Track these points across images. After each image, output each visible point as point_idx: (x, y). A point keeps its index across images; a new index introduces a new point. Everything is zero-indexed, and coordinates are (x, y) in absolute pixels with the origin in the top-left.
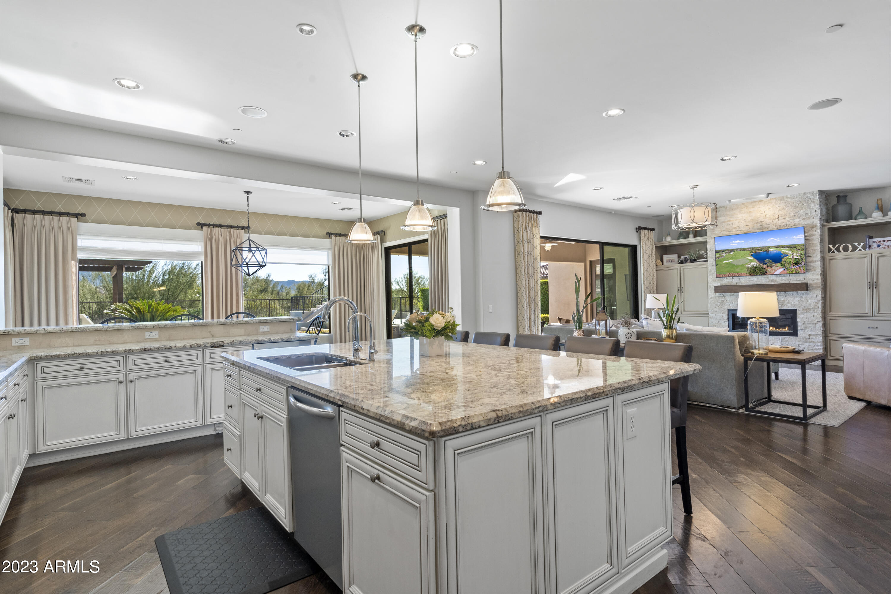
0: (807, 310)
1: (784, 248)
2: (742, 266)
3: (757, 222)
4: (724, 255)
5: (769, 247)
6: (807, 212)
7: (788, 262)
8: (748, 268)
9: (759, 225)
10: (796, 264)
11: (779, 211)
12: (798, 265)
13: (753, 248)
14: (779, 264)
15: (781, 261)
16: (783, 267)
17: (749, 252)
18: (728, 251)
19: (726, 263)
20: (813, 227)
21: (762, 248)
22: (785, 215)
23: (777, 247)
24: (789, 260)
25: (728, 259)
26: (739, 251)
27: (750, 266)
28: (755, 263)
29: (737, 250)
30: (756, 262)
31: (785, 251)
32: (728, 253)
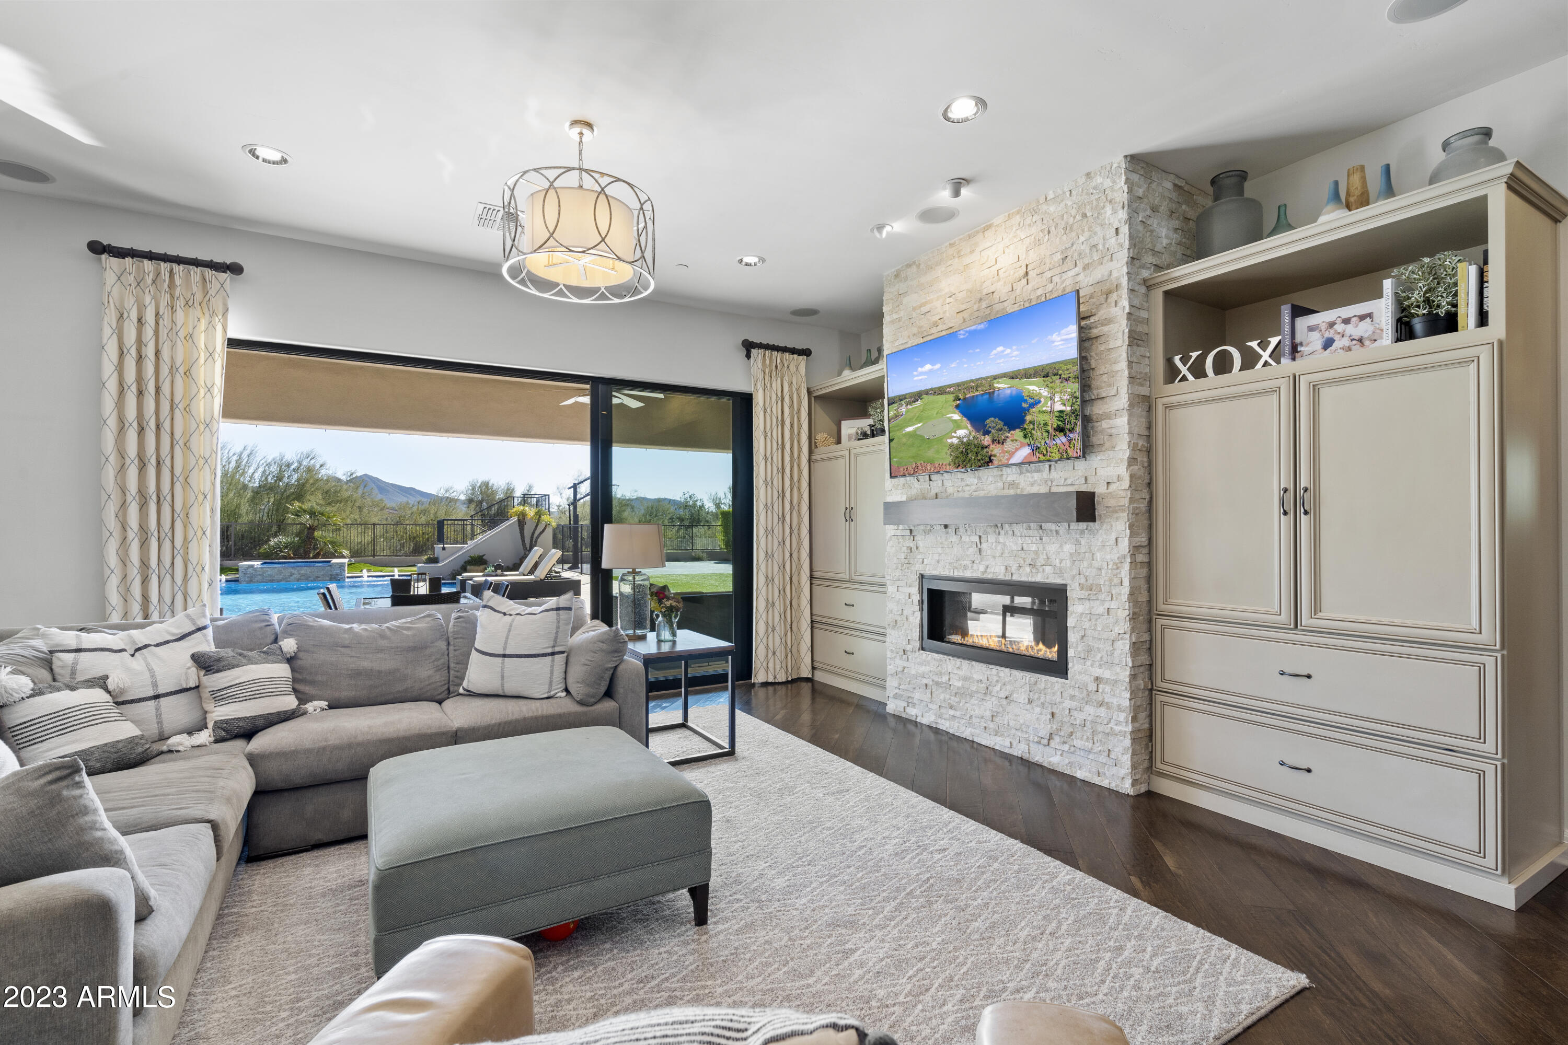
0: (1092, 589)
1: (1031, 376)
2: (940, 440)
3: (979, 296)
4: (903, 409)
5: (995, 378)
6: (1095, 240)
7: (1042, 423)
8: (952, 445)
9: (984, 305)
10: (1060, 430)
11: (1027, 251)
12: (1065, 435)
13: (958, 385)
14: (1017, 434)
15: (1023, 421)
16: (1027, 441)
17: (951, 397)
18: (911, 397)
19: (909, 433)
20: (1108, 293)
21: (976, 384)
22: (1042, 262)
23: (1013, 376)
24: (1042, 418)
25: (910, 422)
26: (931, 398)
27: (955, 441)
28: (964, 432)
29: (927, 392)
30: (966, 428)
31: (1031, 388)
32: (910, 404)
